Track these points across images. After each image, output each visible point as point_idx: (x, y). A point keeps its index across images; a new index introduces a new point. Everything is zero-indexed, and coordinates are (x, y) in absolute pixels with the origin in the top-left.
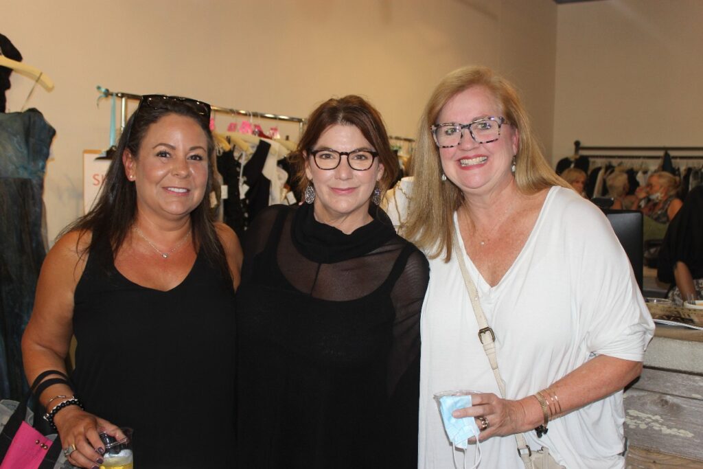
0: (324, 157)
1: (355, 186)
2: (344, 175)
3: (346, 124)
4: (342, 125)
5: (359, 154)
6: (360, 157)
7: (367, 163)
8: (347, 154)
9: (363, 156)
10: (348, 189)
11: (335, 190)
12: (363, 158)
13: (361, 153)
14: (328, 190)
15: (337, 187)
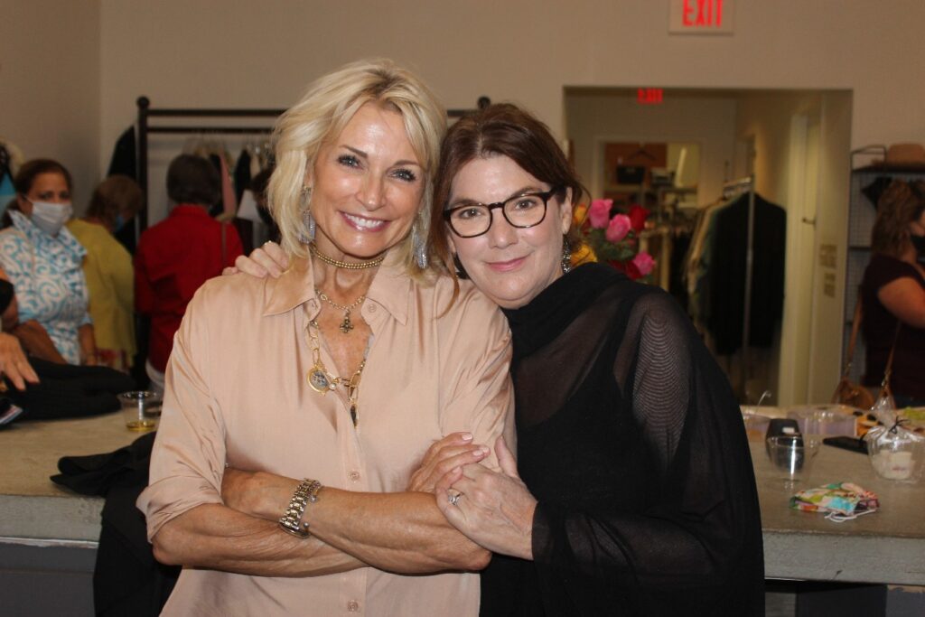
0: (466, 215)
1: (523, 255)
2: (502, 240)
3: (490, 156)
4: (484, 158)
5: (521, 200)
6: (524, 205)
7: (539, 210)
8: (501, 205)
9: (529, 201)
10: (515, 260)
11: (495, 266)
12: (530, 204)
13: (524, 197)
14: (483, 267)
15: (496, 261)
